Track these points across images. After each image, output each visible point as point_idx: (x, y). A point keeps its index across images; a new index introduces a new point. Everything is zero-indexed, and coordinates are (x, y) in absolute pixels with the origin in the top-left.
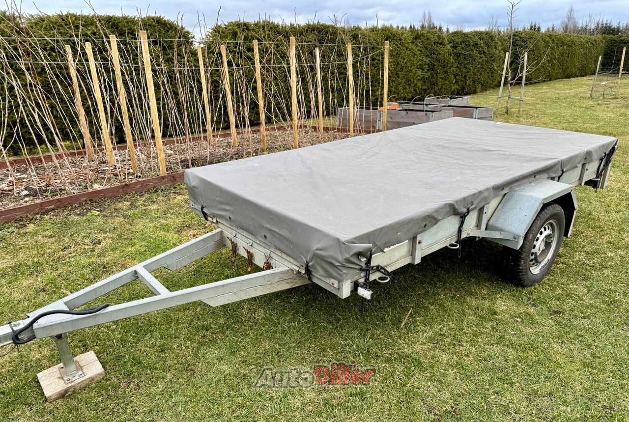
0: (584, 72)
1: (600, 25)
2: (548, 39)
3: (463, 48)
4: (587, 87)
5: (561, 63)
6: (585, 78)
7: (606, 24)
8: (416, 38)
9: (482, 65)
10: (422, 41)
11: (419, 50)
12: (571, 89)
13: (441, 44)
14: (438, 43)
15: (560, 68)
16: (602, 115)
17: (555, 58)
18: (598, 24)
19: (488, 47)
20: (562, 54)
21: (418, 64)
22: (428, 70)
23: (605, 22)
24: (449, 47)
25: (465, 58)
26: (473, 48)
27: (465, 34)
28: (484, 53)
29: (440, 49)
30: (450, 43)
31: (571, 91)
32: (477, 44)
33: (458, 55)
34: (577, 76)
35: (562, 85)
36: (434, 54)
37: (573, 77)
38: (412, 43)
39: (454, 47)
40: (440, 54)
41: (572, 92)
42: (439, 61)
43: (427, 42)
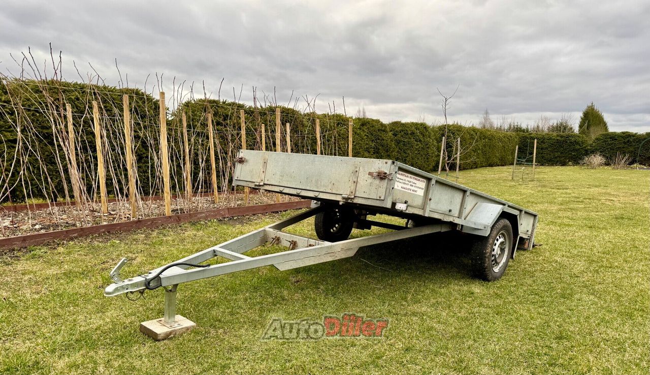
0: (503, 163)
1: (512, 126)
2: (472, 132)
3: (402, 136)
4: (508, 174)
5: (484, 153)
6: (505, 167)
7: (517, 126)
8: (363, 125)
9: (419, 151)
10: (368, 128)
11: (365, 135)
12: (495, 174)
13: (384, 131)
14: (381, 130)
15: (484, 158)
16: (523, 191)
17: (479, 149)
18: (510, 126)
19: (423, 136)
20: (485, 146)
21: (365, 147)
22: (374, 153)
23: (516, 124)
24: (390, 134)
25: (404, 145)
26: (410, 136)
27: (403, 124)
28: (420, 141)
29: (383, 135)
30: (391, 131)
31: (495, 176)
32: (414, 133)
33: (398, 142)
34: (498, 166)
35: (487, 172)
36: (378, 139)
37: (495, 166)
38: (360, 129)
39: (395, 135)
40: (383, 140)
41: (497, 176)
42: (383, 146)
43: (372, 128)
